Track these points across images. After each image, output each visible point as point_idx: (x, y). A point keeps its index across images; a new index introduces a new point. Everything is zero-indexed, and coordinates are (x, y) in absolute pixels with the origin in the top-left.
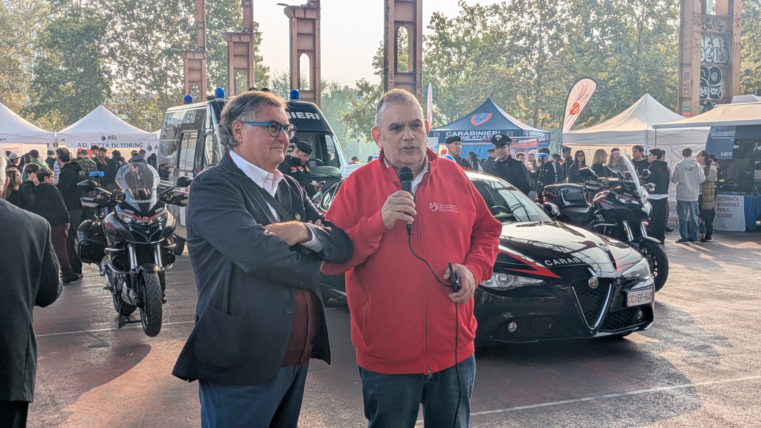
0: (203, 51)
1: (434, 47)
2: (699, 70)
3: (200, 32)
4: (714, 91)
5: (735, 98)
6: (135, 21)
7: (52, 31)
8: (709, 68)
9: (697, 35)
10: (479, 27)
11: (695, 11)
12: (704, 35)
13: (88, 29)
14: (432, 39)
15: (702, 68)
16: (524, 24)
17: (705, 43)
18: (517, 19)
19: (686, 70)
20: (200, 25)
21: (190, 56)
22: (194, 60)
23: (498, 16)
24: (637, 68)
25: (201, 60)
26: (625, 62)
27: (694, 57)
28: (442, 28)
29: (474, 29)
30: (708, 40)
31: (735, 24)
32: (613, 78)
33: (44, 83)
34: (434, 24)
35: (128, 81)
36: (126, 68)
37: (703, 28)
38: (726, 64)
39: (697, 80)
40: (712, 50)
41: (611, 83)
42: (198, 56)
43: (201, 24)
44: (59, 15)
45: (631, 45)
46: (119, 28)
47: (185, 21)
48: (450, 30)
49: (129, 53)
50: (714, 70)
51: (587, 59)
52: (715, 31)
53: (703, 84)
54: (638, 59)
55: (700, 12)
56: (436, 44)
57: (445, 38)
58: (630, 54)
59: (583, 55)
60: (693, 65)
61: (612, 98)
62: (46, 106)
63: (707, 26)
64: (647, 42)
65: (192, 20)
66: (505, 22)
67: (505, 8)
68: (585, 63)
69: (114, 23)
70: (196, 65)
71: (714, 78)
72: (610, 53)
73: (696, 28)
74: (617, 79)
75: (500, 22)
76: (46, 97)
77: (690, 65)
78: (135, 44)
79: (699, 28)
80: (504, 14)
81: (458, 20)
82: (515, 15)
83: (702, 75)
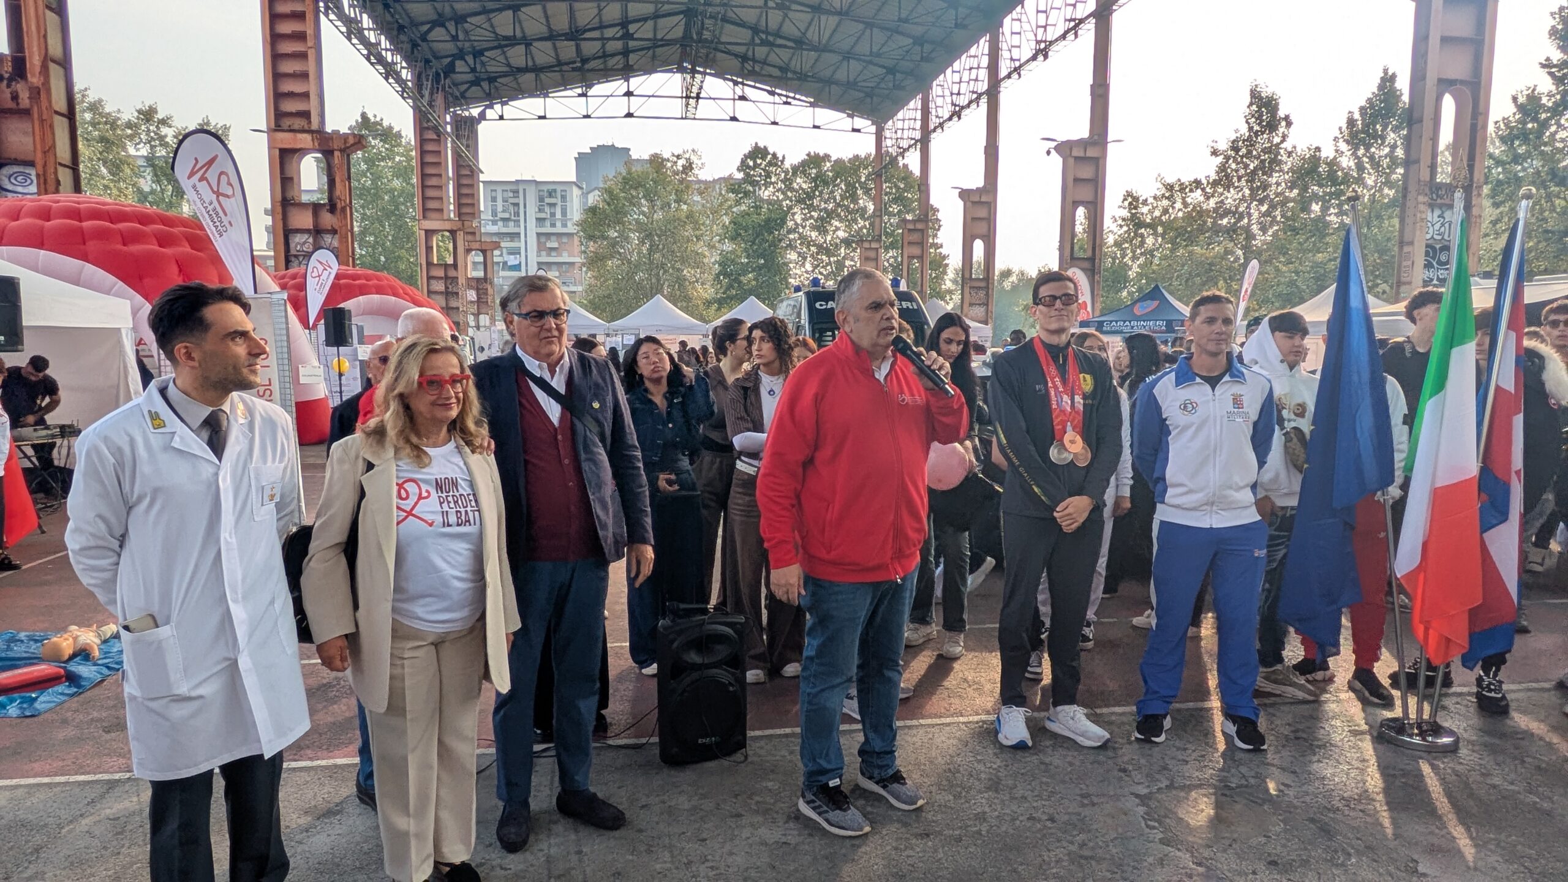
0: (879, 240)
1: (1125, 228)
2: (1423, 250)
3: (878, 220)
4: (1443, 274)
6: (814, 210)
7: (735, 224)
8: (1438, 247)
9: (1422, 207)
10: (1179, 205)
11: (1422, 179)
12: (1432, 206)
13: (768, 221)
14: (1124, 220)
15: (1427, 246)
16: (1229, 200)
17: (1433, 216)
18: (1222, 194)
19: (1406, 249)
20: (878, 213)
21: (866, 245)
22: (871, 249)
23: (1199, 191)
25: (877, 249)
27: (1418, 233)
28: (1136, 208)
29: (1173, 208)
30: (1437, 212)
31: (1475, 193)
33: (726, 275)
34: (1126, 203)
35: (807, 272)
36: (805, 259)
37: (1432, 199)
39: (1420, 260)
40: (1443, 225)
42: (874, 245)
43: (880, 211)
44: (743, 208)
46: (798, 218)
47: (864, 210)
48: (1145, 210)
49: (809, 242)
50: (1444, 248)
52: (1448, 201)
53: (1428, 266)
55: (1428, 179)
56: (1128, 226)
57: (1139, 218)
59: (1298, 233)
60: (1416, 243)
62: (728, 297)
63: (1438, 196)
64: (1379, 217)
65: (871, 207)
66: (1208, 198)
67: (1208, 183)
68: (1300, 243)
69: (794, 214)
70: (872, 254)
71: (1444, 258)
73: (1421, 198)
75: (1202, 199)
76: (728, 289)
77: (1411, 243)
78: (814, 234)
79: (1426, 199)
80: (1208, 190)
81: (1155, 198)
82: (1220, 190)
83: (1427, 254)
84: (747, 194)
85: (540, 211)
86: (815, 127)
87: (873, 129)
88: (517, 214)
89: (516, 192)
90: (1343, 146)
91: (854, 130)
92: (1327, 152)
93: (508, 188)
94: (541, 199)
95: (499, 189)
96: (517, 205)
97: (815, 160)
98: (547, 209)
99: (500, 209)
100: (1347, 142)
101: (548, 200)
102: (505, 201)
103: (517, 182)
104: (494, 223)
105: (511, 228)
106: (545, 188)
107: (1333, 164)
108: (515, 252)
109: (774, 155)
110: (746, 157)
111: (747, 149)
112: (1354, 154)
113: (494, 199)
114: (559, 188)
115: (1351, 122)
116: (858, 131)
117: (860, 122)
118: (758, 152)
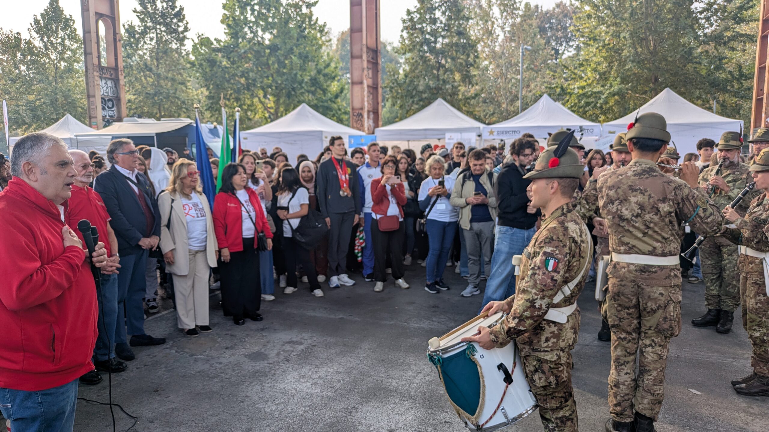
2: (100, 100)
4: (111, 113)
5: (125, 119)
8: (107, 99)
9: (97, 78)
11: (94, 63)
12: (101, 78)
15: (102, 98)
17: (102, 83)
19: (91, 99)
24: (56, 94)
26: (47, 89)
27: (96, 91)
30: (104, 81)
31: (120, 73)
32: (40, 99)
37: (100, 74)
38: (117, 97)
39: (99, 105)
40: (107, 88)
41: (38, 103)
45: (51, 78)
50: (109, 100)
51: (18, 85)
52: (108, 76)
53: (104, 109)
54: (56, 88)
55: (97, 64)
58: (50, 84)
59: (15, 82)
60: (96, 97)
61: (39, 113)
63: (103, 73)
64: (62, 77)
68: (16, 88)
71: (110, 105)
72: (35, 83)
73: (95, 73)
74: (42, 100)
77: (94, 96)
79: (98, 74)
83: (102, 103)
90: (35, 35)
92: (25, 36)
100: (37, 33)
107: (29, 43)
112: (41, 40)
115: (37, 21)
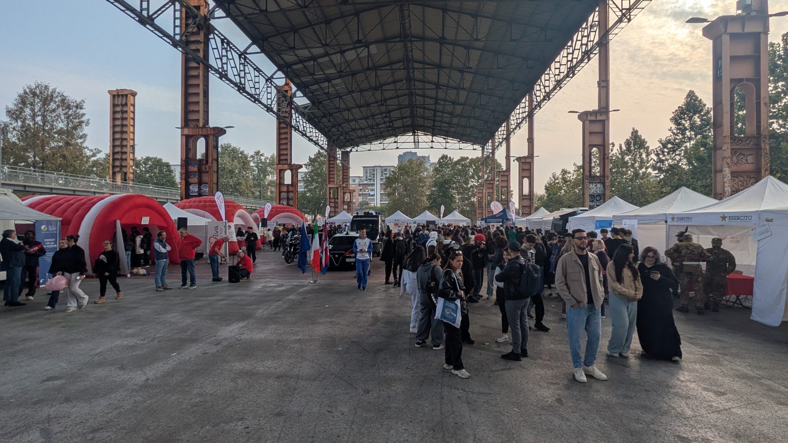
7: (437, 182)
13: (445, 180)
21: (478, 188)
22: (480, 189)
33: (431, 199)
44: (440, 176)
76: (431, 203)
78: (463, 184)
84: (440, 171)
85: (382, 176)
86: (460, 149)
87: (481, 148)
88: (374, 177)
89: (374, 170)
91: (474, 149)
93: (371, 168)
94: (382, 172)
95: (368, 169)
96: (374, 174)
97: (463, 159)
98: (384, 176)
99: (368, 176)
101: (384, 172)
102: (370, 173)
103: (374, 167)
104: (366, 180)
105: (372, 182)
106: (383, 168)
108: (373, 190)
109: (450, 158)
110: (440, 159)
111: (440, 156)
113: (367, 173)
114: (388, 168)
116: (475, 149)
117: (476, 147)
118: (444, 157)
